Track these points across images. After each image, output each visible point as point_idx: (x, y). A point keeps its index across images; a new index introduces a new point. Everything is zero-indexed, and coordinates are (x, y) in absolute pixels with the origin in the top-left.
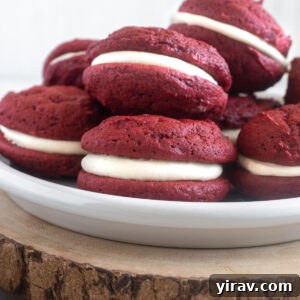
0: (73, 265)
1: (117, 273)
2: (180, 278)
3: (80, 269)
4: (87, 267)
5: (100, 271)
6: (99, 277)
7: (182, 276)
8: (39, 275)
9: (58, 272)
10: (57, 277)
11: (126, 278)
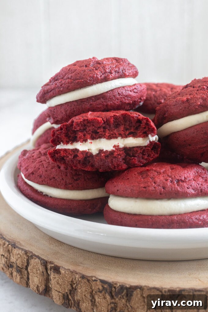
0: (83, 277)
1: (116, 284)
2: (162, 288)
3: (88, 281)
4: (94, 279)
5: (103, 282)
6: (102, 286)
7: (164, 286)
8: (58, 283)
9: (72, 281)
10: (72, 285)
11: (122, 288)
